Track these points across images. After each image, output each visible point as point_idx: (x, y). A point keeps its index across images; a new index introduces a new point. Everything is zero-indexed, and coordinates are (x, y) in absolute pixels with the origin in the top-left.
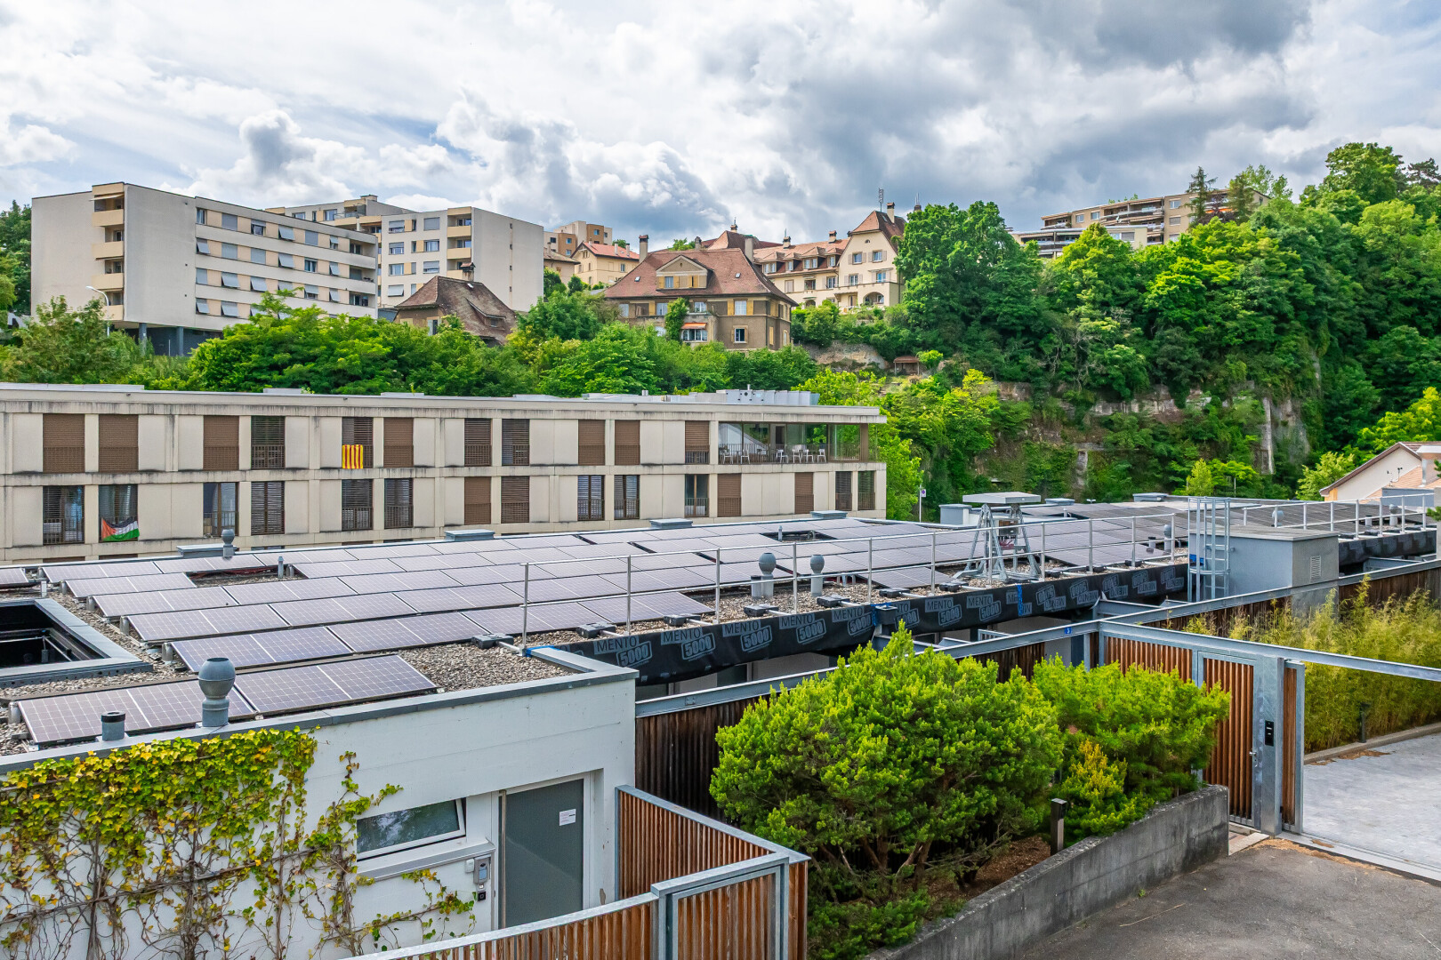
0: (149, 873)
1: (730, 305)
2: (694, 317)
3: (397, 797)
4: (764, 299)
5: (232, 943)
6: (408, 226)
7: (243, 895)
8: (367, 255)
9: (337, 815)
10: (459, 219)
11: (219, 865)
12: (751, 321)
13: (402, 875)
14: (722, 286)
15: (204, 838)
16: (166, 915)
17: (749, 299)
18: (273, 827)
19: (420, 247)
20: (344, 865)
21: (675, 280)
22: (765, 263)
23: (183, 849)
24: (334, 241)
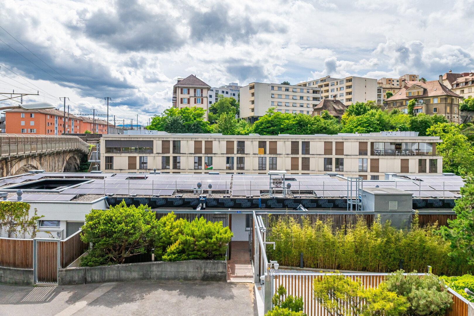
0: (5, 221)
1: (431, 100)
2: (418, 105)
3: (44, 217)
4: (444, 97)
5: (17, 235)
6: (336, 84)
7: (19, 228)
8: (319, 94)
9: (34, 219)
10: (349, 80)
11: (15, 222)
12: (439, 105)
13: (45, 232)
14: (429, 94)
15: (13, 218)
16: (8, 228)
17: (439, 97)
18: (24, 218)
19: (339, 89)
20: (35, 227)
21: (412, 93)
22: (460, 83)
23: (10, 218)
24: (308, 91)
